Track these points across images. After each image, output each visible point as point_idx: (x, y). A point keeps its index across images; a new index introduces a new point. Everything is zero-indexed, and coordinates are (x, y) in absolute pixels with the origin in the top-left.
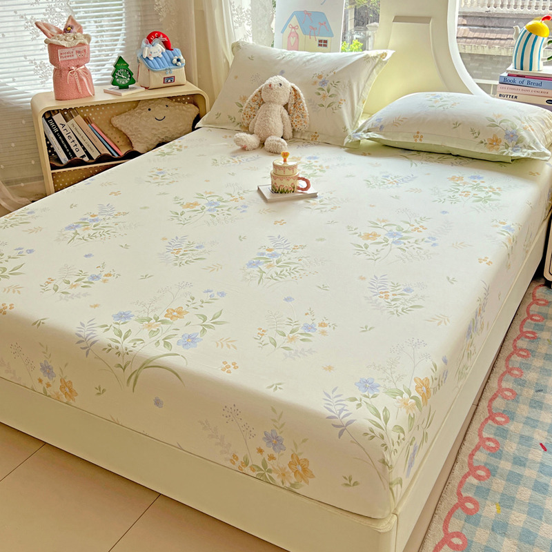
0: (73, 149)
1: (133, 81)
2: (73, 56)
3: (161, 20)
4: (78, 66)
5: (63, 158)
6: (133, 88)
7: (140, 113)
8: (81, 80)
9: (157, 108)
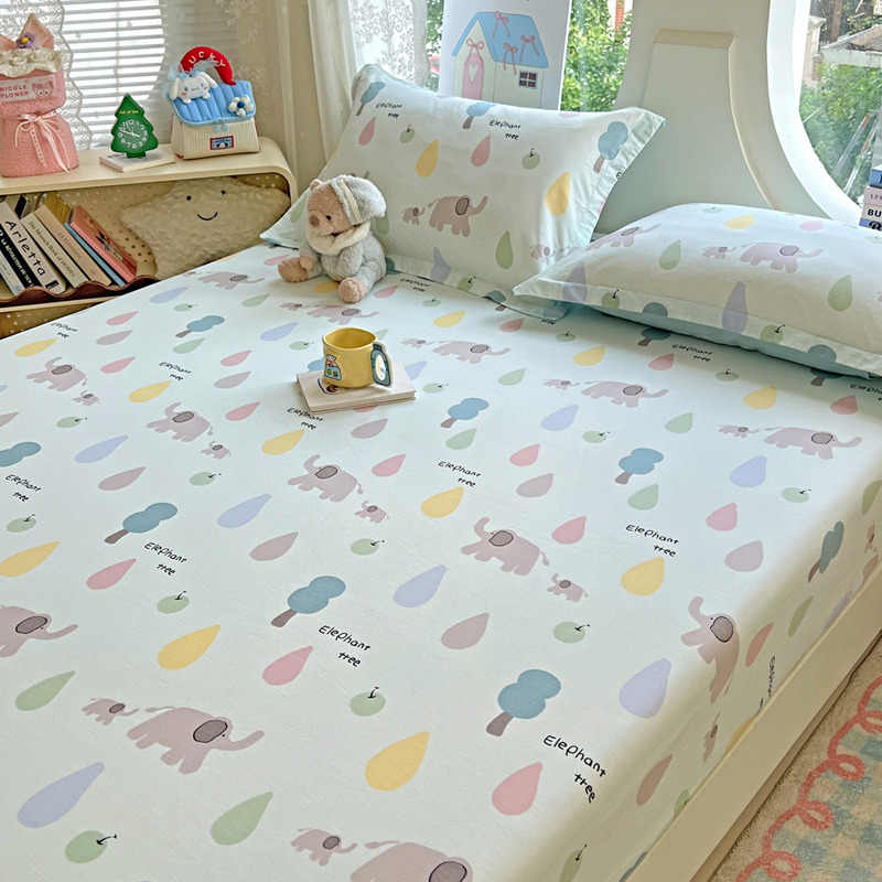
0: (34, 269)
1: (153, 143)
2: (27, 93)
3: (229, 23)
4: (38, 114)
5: (16, 286)
6: (155, 157)
7: (170, 204)
8: (44, 141)
9: (203, 197)
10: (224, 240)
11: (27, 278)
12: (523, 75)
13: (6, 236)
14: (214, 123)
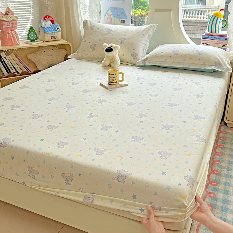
1: (37, 38)
4: (12, 30)
6: (37, 41)
7: (40, 53)
8: (14, 37)
9: (48, 51)
10: (54, 61)
11: (8, 71)
12: (121, 21)
13: (4, 61)
14: (53, 33)
